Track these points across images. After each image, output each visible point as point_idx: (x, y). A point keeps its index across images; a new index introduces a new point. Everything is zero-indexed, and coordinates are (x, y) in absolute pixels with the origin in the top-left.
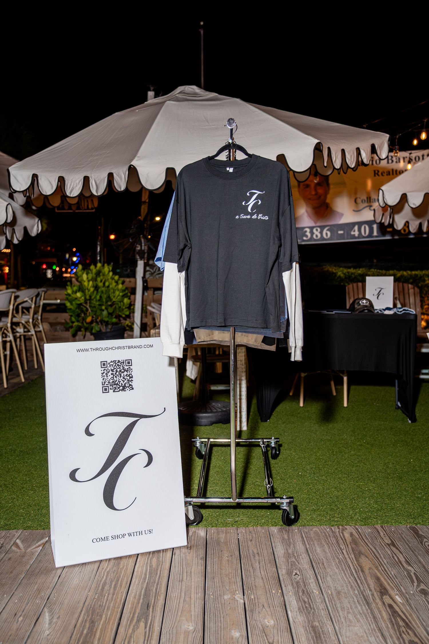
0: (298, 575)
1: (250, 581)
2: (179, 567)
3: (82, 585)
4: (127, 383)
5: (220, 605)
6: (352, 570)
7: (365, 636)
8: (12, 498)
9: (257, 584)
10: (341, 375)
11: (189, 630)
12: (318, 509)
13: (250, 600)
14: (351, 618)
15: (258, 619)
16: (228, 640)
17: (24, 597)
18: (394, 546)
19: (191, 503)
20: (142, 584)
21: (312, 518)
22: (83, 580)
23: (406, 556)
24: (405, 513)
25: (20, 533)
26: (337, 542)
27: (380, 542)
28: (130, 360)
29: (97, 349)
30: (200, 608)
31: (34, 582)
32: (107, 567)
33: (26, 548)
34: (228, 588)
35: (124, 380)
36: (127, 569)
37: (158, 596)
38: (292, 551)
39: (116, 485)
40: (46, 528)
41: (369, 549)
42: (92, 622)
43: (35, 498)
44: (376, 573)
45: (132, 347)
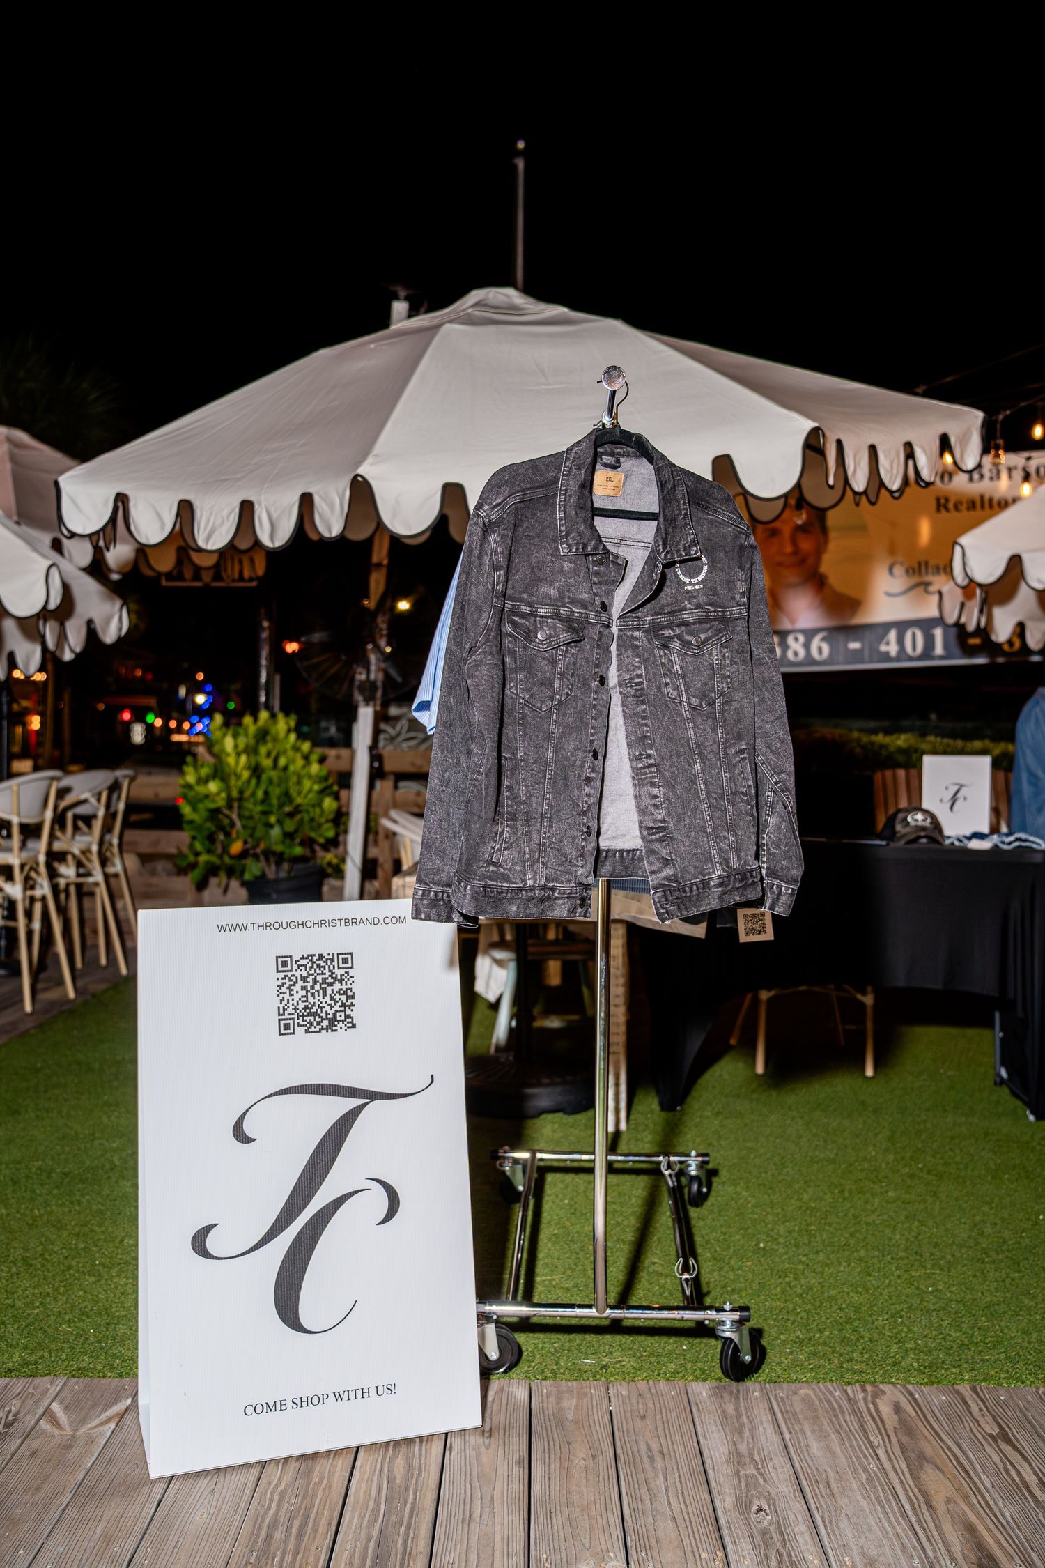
0: (765, 1511)
1: (643, 1526)
2: (463, 1483)
3: (215, 1526)
4: (340, 1011)
6: (903, 1502)
8: (41, 1293)
9: (660, 1534)
10: (860, 997)
12: (810, 1339)
17: (68, 1556)
18: (1008, 1441)
19: (492, 1317)
20: (369, 1526)
21: (795, 1364)
22: (219, 1512)
23: (1040, 1470)
24: (1031, 1354)
25: (61, 1384)
26: (862, 1426)
27: (971, 1430)
28: (348, 954)
29: (269, 925)
31: (94, 1516)
32: (280, 1481)
33: (76, 1425)
34: (586, 1542)
35: (333, 1002)
36: (330, 1487)
37: (409, 1558)
38: (749, 1449)
39: (306, 1269)
40: (127, 1373)
41: (943, 1450)
43: (100, 1296)
44: (964, 1513)
45: (354, 920)
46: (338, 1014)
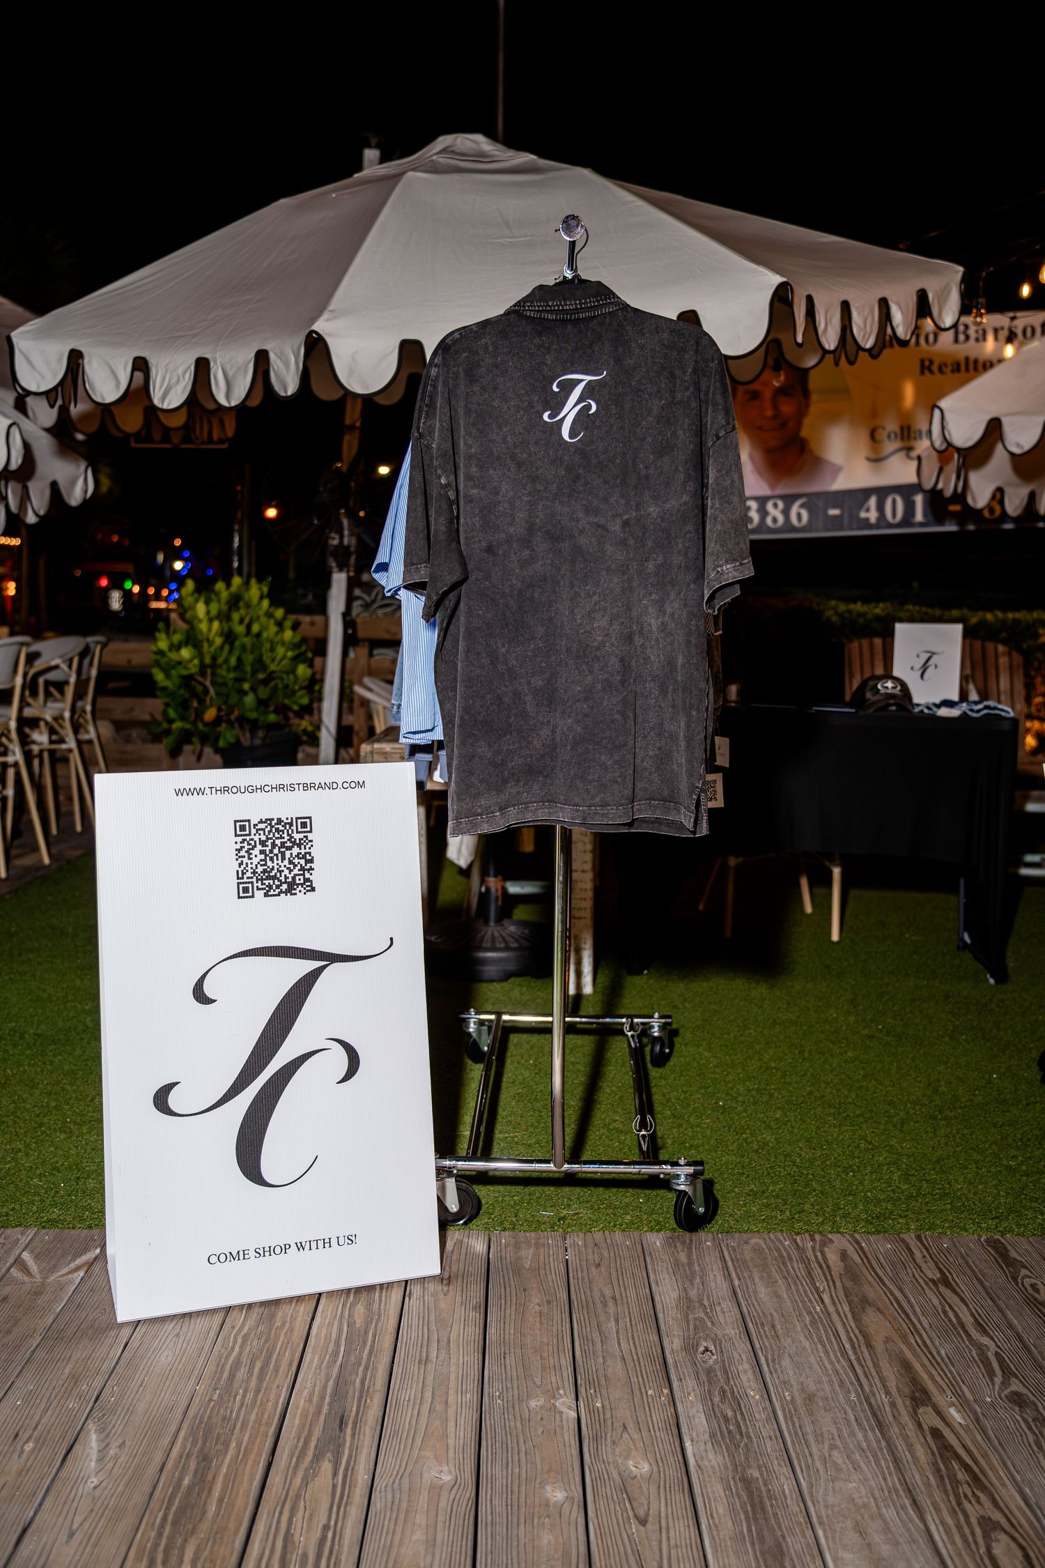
0: (711, 1351)
1: (593, 1366)
2: (421, 1327)
3: (180, 1366)
4: (299, 875)
5: (519, 1424)
6: (844, 1342)
7: (873, 1504)
8: (13, 1149)
9: (609, 1373)
10: (827, 863)
11: (442, 1482)
12: (763, 1192)
13: (591, 1410)
14: (839, 1461)
15: (611, 1460)
16: (536, 1510)
17: (37, 1393)
18: (947, 1284)
19: (452, 1172)
20: (329, 1367)
21: (748, 1215)
22: (183, 1354)
23: (977, 1311)
24: (975, 1204)
25: (31, 1235)
26: (809, 1273)
27: (914, 1276)
28: (306, 818)
29: (226, 789)
30: (470, 1430)
31: (63, 1356)
32: (243, 1325)
33: (46, 1273)
34: (538, 1381)
35: (292, 866)
36: (292, 1331)
37: (367, 1396)
38: (699, 1295)
39: (267, 1126)
40: (96, 1225)
41: (885, 1293)
42: (205, 1458)
43: (71, 1151)
44: (901, 1351)
45: (313, 785)
46: (297, 878)
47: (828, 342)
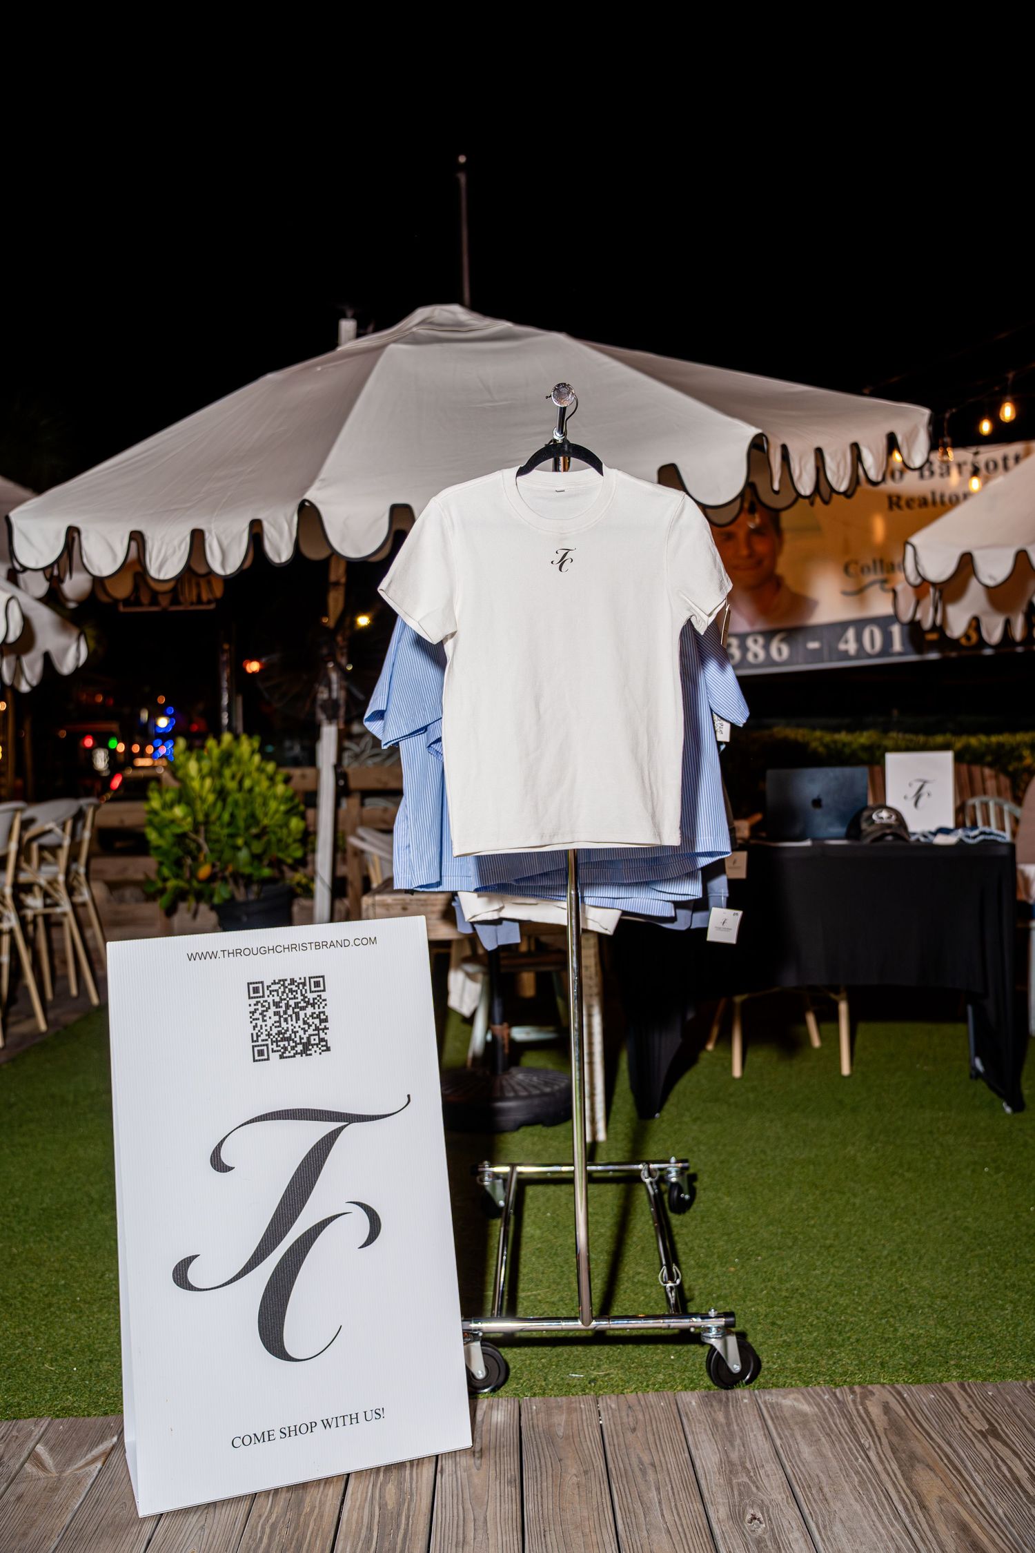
0: (759, 1520)
1: (638, 1541)
2: (455, 1506)
4: (314, 1035)
6: (896, 1504)
8: (22, 1333)
9: (655, 1547)
10: (833, 996)
12: (797, 1343)
18: (997, 1436)
19: (477, 1334)
21: (784, 1368)
22: (210, 1548)
23: (1031, 1465)
24: (1017, 1348)
25: (45, 1425)
26: (853, 1428)
27: (961, 1427)
28: (319, 977)
29: (239, 951)
32: (271, 1513)
33: (63, 1465)
35: (306, 1027)
36: (322, 1516)
38: (740, 1458)
39: (289, 1296)
40: (112, 1411)
41: (933, 1448)
43: (82, 1332)
44: (957, 1511)
45: (325, 944)
46: (312, 1038)
47: (803, 487)
